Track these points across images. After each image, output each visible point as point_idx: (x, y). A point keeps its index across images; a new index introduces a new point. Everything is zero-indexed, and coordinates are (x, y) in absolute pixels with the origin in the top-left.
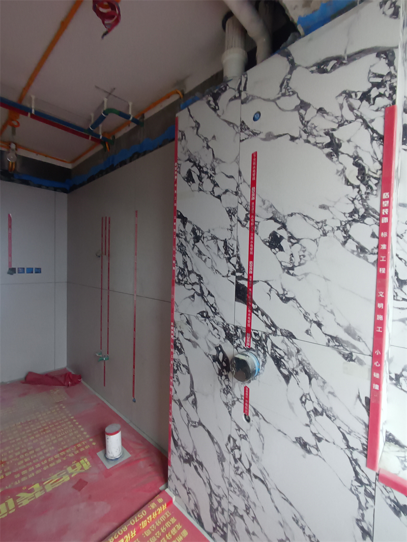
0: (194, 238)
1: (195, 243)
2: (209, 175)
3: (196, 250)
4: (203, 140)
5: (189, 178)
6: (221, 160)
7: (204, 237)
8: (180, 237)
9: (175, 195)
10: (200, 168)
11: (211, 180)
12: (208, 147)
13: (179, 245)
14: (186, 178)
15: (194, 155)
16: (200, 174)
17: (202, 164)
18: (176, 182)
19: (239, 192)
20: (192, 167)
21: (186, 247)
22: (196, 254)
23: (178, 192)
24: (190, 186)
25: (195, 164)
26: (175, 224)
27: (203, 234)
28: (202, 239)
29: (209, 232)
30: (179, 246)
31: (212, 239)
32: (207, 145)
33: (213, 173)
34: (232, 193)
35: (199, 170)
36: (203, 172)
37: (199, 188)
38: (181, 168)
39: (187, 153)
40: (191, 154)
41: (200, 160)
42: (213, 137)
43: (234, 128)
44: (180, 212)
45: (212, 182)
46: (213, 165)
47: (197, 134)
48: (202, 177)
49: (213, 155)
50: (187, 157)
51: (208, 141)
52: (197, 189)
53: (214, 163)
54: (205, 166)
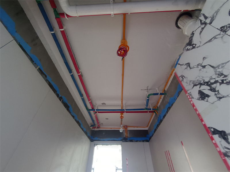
2: (221, 81)
4: (197, 67)
5: (203, 96)
6: (223, 64)
9: (199, 115)
10: (207, 84)
11: (225, 83)
12: (204, 67)
14: (200, 98)
15: (196, 80)
16: (211, 87)
17: (207, 80)
18: (194, 106)
20: (200, 87)
23: (200, 111)
24: (207, 101)
25: (201, 84)
26: (213, 141)
32: (202, 66)
33: (223, 77)
35: (207, 85)
36: (212, 84)
37: (218, 97)
38: (192, 94)
39: (191, 83)
40: (194, 81)
41: (203, 79)
42: (203, 59)
43: (217, 38)
44: (212, 128)
45: (228, 84)
46: (218, 73)
47: (191, 68)
48: (214, 87)
49: (212, 67)
50: (193, 85)
51: (201, 64)
52: (216, 99)
53: (218, 70)
54: (211, 78)
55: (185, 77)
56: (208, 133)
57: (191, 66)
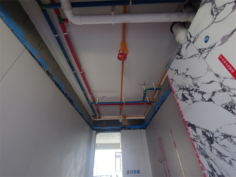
0: (207, 140)
1: (210, 144)
2: (195, 90)
3: (215, 152)
4: (182, 75)
5: (185, 98)
6: (198, 77)
7: (216, 138)
8: (196, 141)
9: (181, 112)
10: (187, 89)
11: (198, 92)
12: (187, 76)
13: (198, 148)
14: (183, 99)
16: (189, 93)
17: (187, 87)
18: (178, 105)
19: (225, 88)
20: (183, 91)
21: (205, 149)
22: (217, 156)
23: (182, 109)
24: (187, 103)
25: (184, 89)
26: (188, 131)
27: (213, 134)
28: (215, 139)
29: (218, 131)
30: (199, 150)
31: (225, 138)
32: (186, 75)
34: (219, 92)
35: (187, 91)
36: (191, 90)
37: (193, 101)
38: (178, 95)
39: (178, 87)
40: (180, 85)
41: (186, 85)
42: (187, 70)
43: (196, 56)
44: (188, 122)
45: (199, 93)
46: (194, 83)
47: (178, 74)
48: (191, 93)
49: (192, 78)
50: (179, 88)
51: (185, 74)
52: (192, 102)
53: (195, 81)
54: (190, 86)
55: (174, 81)
56: (186, 125)
57: (178, 73)
